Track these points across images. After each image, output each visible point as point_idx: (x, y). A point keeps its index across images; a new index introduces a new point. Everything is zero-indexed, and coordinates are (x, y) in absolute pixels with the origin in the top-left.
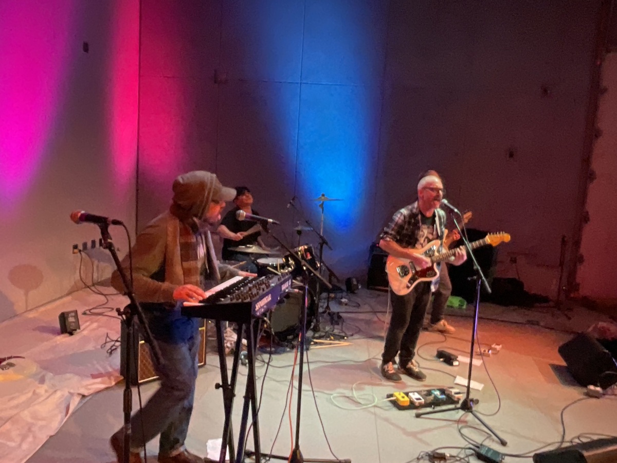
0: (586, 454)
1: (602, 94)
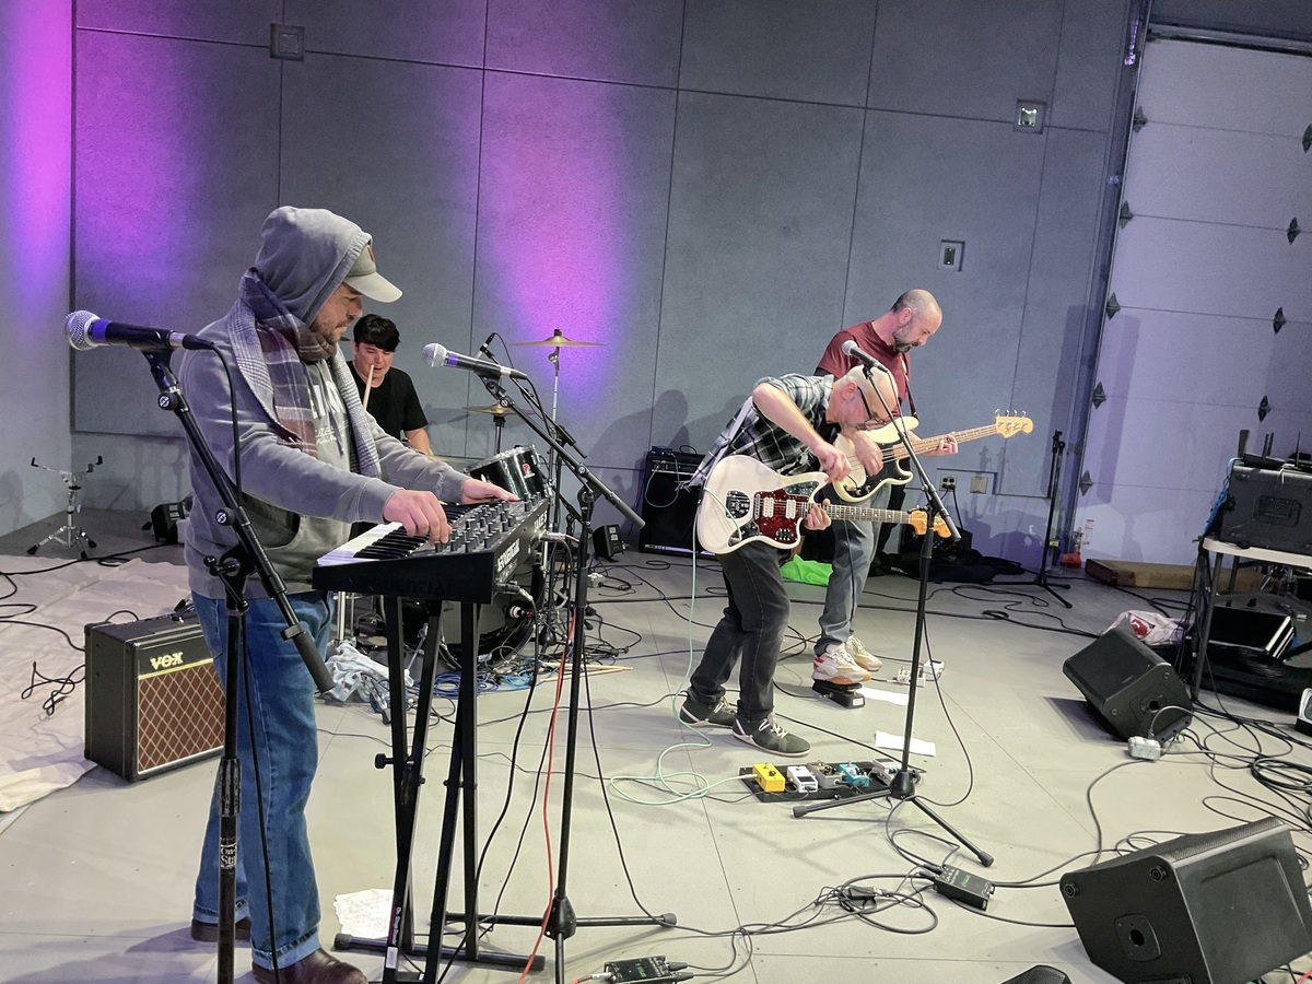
1: (1137, 130)
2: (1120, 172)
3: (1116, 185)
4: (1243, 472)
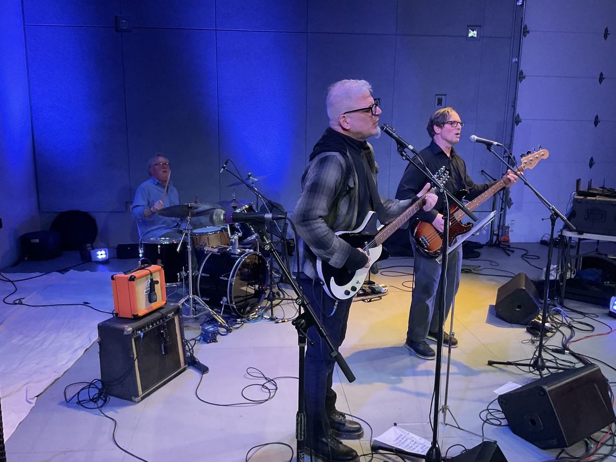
0: (547, 389)
1: (525, 36)
2: (518, 56)
3: (516, 62)
4: (578, 199)
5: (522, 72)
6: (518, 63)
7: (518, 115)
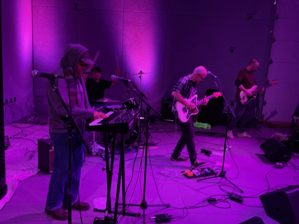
0: (287, 193)
1: (277, 20)
2: (273, 30)
5: (274, 38)
6: (272, 33)
7: (271, 59)
